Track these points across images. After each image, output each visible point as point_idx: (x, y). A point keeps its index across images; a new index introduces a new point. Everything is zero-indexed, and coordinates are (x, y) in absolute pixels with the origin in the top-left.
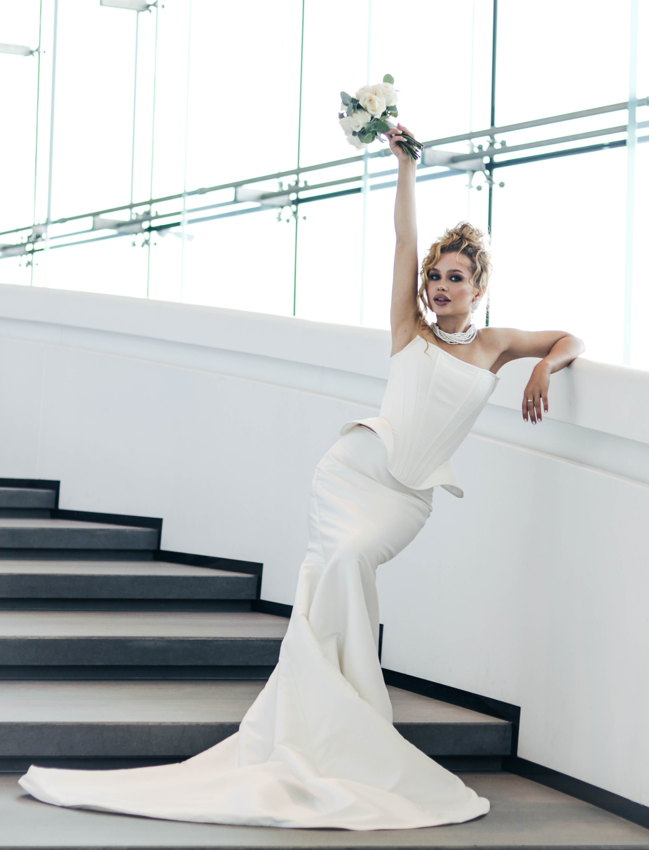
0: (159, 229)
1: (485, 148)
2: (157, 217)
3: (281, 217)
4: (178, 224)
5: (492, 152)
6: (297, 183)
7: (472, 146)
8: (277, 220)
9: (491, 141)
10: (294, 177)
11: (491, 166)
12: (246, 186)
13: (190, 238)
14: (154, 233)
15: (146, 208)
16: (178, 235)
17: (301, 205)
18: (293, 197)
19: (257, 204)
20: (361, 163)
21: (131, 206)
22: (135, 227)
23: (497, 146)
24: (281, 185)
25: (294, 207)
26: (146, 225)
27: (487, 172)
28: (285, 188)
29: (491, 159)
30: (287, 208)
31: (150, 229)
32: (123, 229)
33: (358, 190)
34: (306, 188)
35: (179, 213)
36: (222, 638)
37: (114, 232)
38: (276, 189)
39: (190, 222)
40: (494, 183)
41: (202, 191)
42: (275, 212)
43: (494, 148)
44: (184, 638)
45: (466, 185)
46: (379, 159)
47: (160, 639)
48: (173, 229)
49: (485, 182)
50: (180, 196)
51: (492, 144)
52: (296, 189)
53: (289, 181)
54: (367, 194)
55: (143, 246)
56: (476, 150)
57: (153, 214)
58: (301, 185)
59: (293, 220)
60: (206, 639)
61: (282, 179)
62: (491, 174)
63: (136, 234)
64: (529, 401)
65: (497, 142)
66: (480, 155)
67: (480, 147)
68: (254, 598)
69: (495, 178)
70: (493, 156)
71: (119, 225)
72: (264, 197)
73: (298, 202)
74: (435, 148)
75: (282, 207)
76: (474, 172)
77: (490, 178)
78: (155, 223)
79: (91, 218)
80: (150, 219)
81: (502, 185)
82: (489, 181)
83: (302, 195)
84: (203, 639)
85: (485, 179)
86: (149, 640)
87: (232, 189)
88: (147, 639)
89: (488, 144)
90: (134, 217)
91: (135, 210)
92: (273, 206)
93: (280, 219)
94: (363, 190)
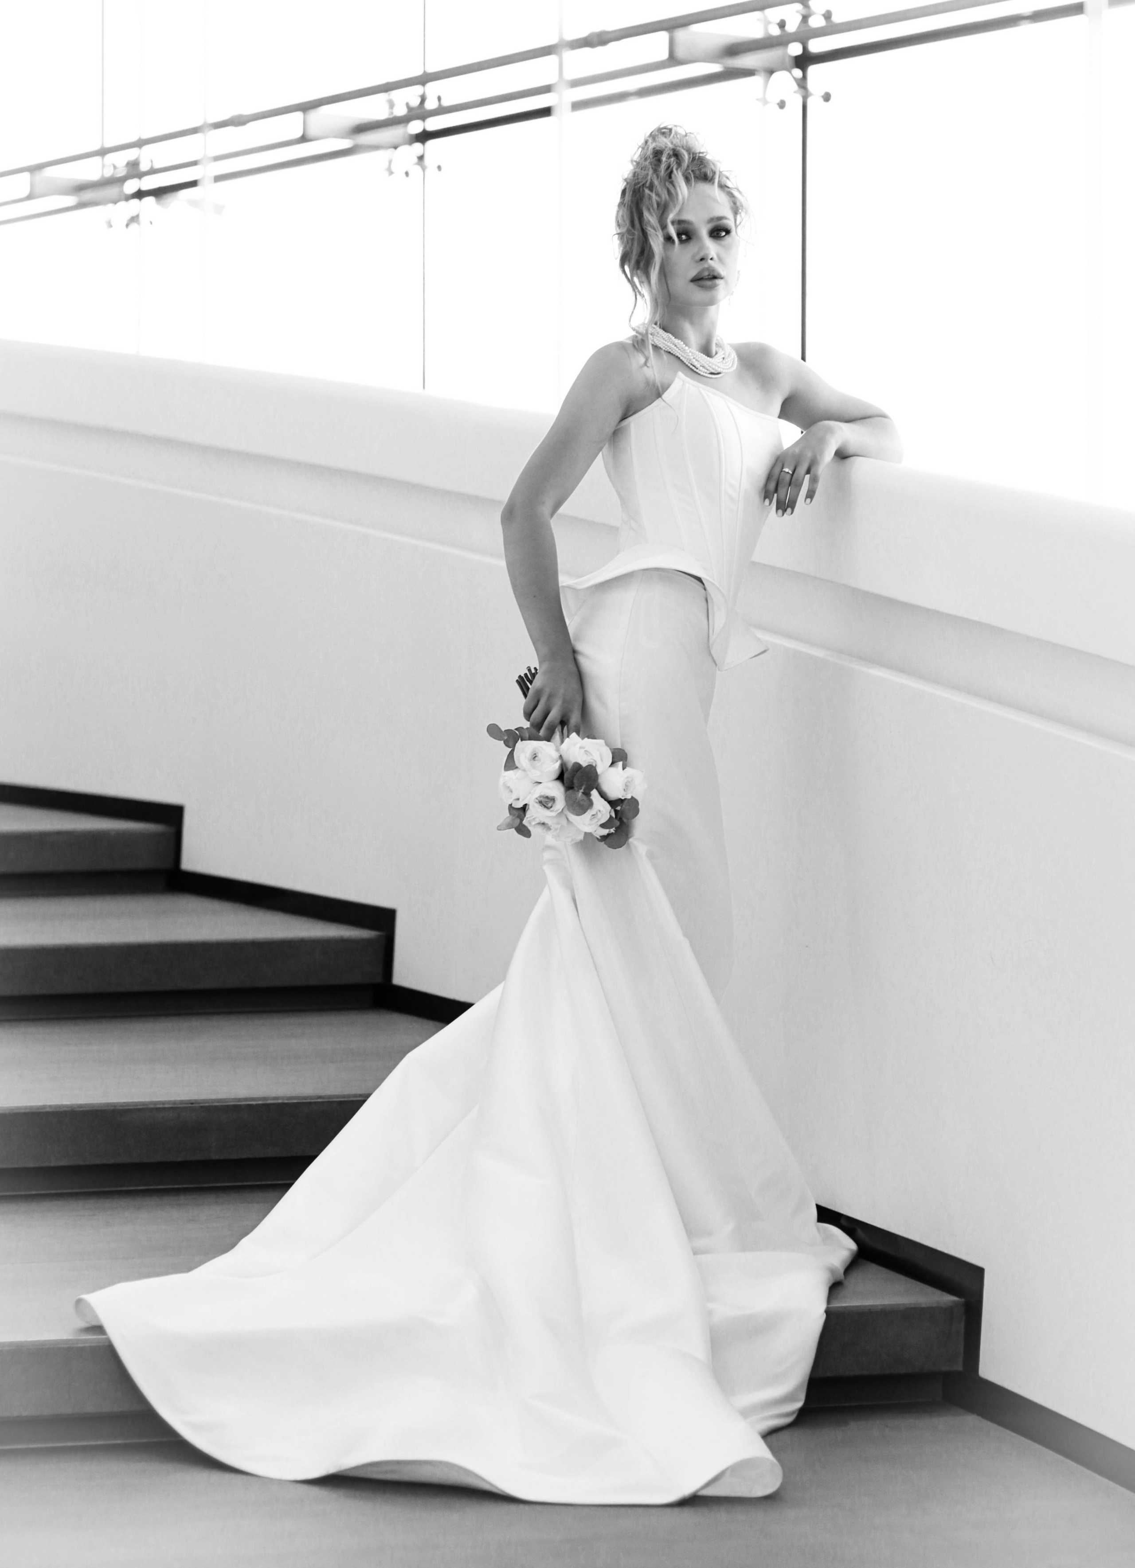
0: (159, 193)
1: (792, 27)
2: (153, 171)
3: (393, 168)
4: (193, 184)
5: (804, 35)
6: (423, 99)
7: (767, 23)
8: (387, 173)
9: (804, 12)
10: (418, 90)
11: (804, 61)
12: (325, 109)
13: (219, 209)
14: (150, 200)
15: (131, 154)
16: (194, 203)
17: (432, 143)
18: (416, 127)
19: (345, 144)
20: (552, 59)
21: (102, 152)
22: (112, 191)
23: (817, 22)
24: (391, 105)
25: (418, 147)
26: (131, 186)
27: (798, 73)
28: (400, 111)
29: (805, 48)
30: (404, 149)
31: (140, 194)
32: (88, 195)
33: (546, 112)
34: (441, 110)
35: (194, 163)
36: (320, 1097)
37: (71, 201)
38: (382, 114)
39: (218, 179)
40: (811, 95)
41: (238, 121)
42: (382, 156)
43: (809, 26)
44: (238, 1102)
45: (757, 100)
46: (587, 50)
47: (186, 1105)
48: (184, 193)
49: (795, 92)
50: (194, 131)
51: (805, 18)
52: (419, 113)
53: (410, 96)
54: (563, 118)
55: (127, 226)
56: (775, 31)
57: (144, 167)
58: (431, 105)
59: (416, 170)
60: (286, 1101)
61: (395, 94)
62: (804, 77)
63: (115, 203)
64: (787, 470)
65: (814, 13)
66: (782, 41)
67: (782, 25)
68: (379, 979)
69: (811, 84)
70: (807, 43)
71: (80, 188)
72: (362, 128)
73: (424, 137)
74: (695, 28)
75: (396, 148)
76: (771, 72)
77: (802, 83)
78: (150, 183)
79: (26, 175)
80: (140, 175)
81: (827, 97)
82: (802, 91)
83: (434, 124)
84: (280, 1101)
85: (795, 86)
86: (164, 1109)
87: (299, 115)
88: (158, 1106)
89: (799, 18)
90: (108, 173)
91: (110, 158)
92: (376, 147)
93: (391, 173)
94: (555, 112)
